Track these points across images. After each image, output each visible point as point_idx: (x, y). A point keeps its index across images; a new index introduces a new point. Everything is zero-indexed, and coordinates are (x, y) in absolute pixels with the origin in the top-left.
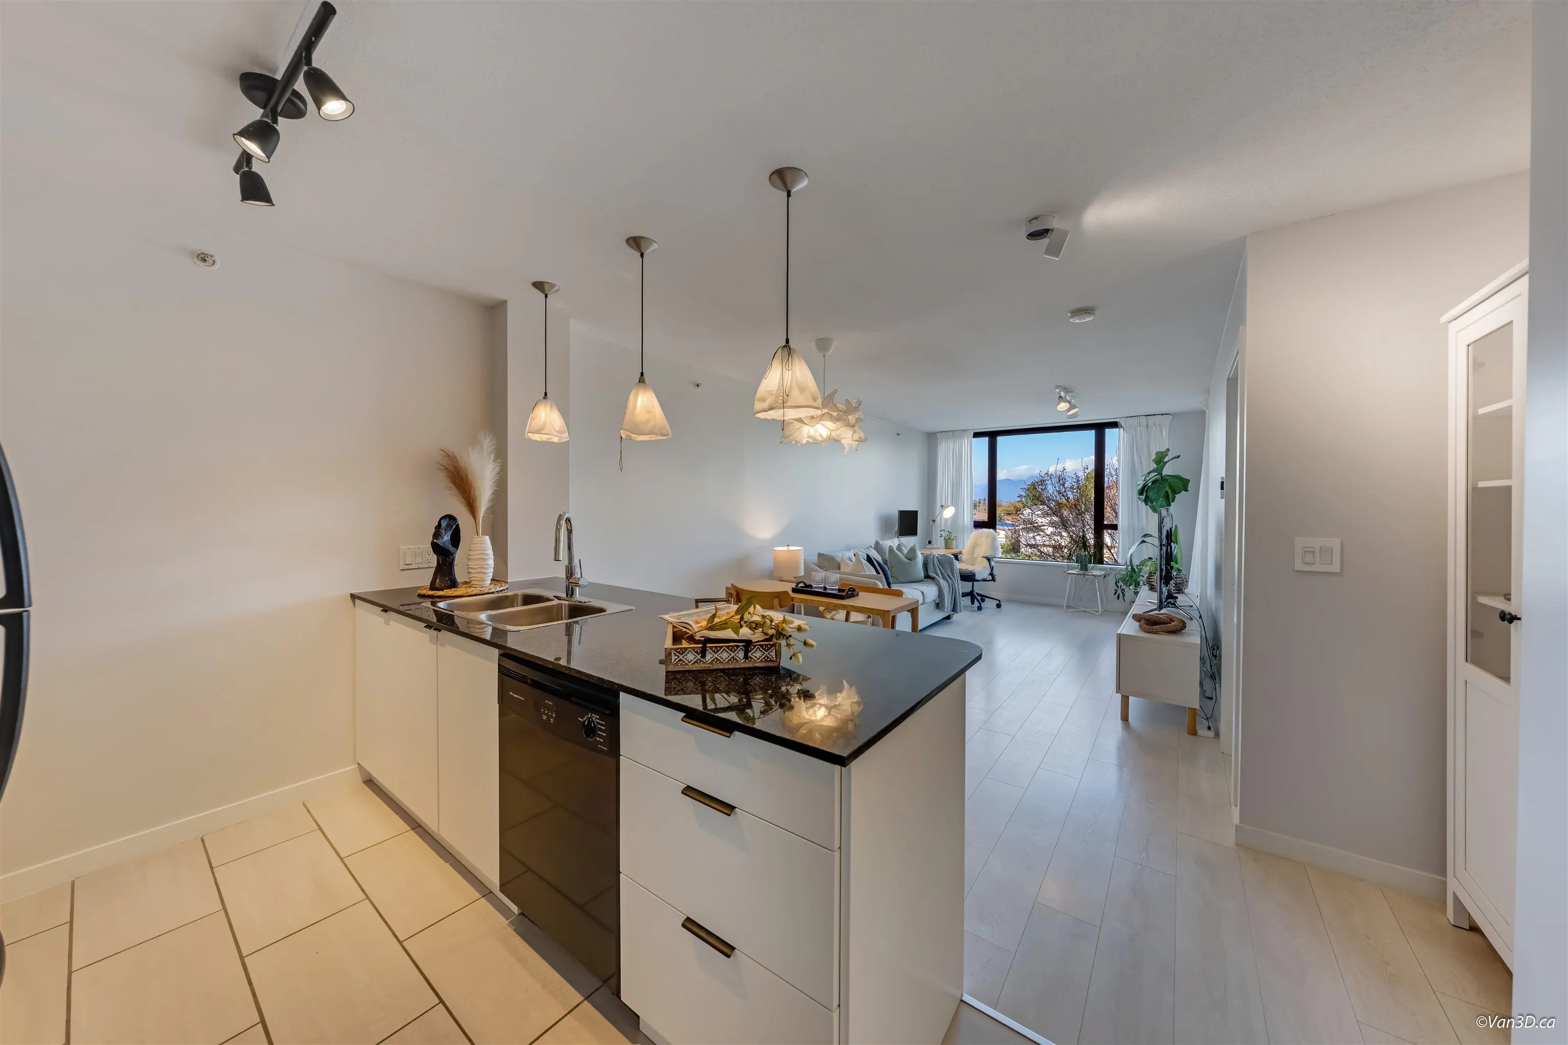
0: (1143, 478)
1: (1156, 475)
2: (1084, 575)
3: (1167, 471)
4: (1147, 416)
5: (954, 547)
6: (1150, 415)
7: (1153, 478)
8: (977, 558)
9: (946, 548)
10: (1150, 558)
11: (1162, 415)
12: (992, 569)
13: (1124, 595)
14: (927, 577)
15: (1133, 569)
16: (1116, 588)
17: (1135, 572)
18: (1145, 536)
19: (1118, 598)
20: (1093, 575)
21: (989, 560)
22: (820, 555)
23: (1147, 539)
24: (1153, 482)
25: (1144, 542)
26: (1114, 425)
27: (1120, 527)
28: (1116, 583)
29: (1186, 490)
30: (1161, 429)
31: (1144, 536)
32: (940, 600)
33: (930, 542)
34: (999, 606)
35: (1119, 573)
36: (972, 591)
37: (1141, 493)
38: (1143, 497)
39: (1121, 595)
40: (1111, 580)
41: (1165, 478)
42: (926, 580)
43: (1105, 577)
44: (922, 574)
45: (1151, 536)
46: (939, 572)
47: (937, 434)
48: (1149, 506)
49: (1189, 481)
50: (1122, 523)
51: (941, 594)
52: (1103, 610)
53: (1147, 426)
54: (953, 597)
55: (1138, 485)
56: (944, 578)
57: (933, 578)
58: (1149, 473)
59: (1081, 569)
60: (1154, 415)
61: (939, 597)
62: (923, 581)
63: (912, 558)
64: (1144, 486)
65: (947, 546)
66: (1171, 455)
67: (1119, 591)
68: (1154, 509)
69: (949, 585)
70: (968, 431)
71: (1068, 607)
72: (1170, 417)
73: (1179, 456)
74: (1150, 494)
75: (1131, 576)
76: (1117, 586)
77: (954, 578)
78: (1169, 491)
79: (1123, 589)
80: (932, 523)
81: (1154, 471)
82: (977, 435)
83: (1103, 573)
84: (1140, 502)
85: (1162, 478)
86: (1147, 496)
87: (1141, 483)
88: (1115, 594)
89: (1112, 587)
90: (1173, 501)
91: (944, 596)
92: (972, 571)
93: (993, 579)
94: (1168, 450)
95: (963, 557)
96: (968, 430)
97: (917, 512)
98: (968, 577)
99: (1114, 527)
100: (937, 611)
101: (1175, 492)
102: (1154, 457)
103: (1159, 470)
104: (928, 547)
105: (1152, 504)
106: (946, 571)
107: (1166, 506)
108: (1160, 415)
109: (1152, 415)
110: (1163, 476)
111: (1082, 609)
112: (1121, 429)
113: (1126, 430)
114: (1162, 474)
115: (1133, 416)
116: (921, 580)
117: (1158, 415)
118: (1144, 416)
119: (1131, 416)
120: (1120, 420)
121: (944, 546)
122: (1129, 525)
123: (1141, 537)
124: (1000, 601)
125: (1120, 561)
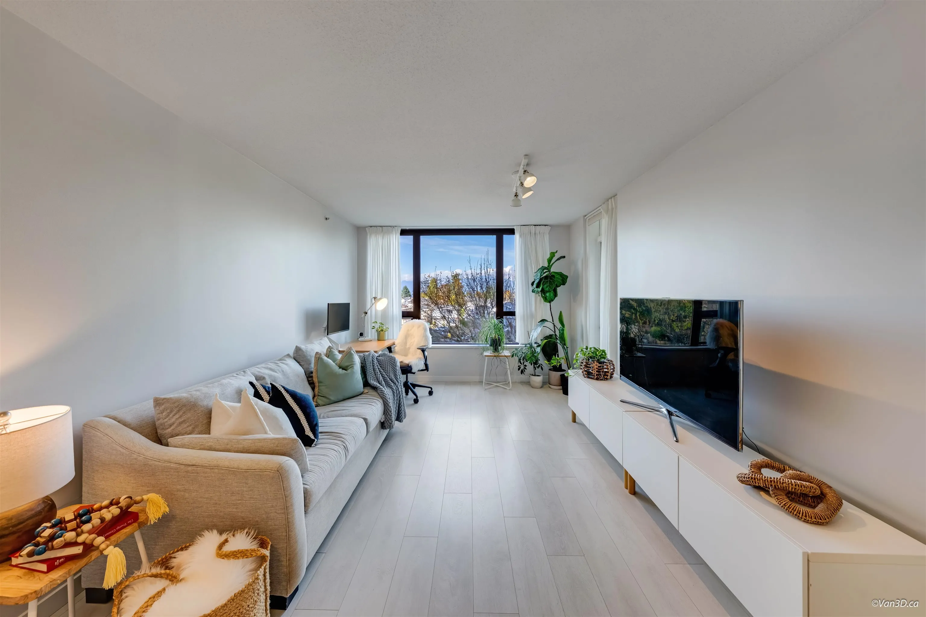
1: (547, 272)
2: (495, 356)
3: (554, 269)
4: (535, 225)
5: (387, 338)
7: (546, 274)
8: (409, 348)
9: (378, 340)
11: (545, 225)
12: (426, 359)
13: (526, 369)
14: (366, 384)
16: (520, 364)
18: (542, 321)
19: (522, 373)
20: (505, 356)
21: (423, 351)
23: (545, 324)
24: (546, 277)
25: (542, 325)
26: (511, 232)
27: (517, 314)
28: (519, 360)
29: (565, 284)
30: (544, 236)
33: (361, 334)
34: (431, 393)
35: (522, 352)
37: (537, 286)
38: (540, 289)
39: (523, 370)
40: (516, 359)
41: (553, 274)
42: (366, 391)
43: (511, 357)
44: (361, 385)
45: (545, 320)
46: (381, 378)
47: (367, 229)
48: (541, 297)
49: (567, 277)
50: (519, 310)
51: (387, 410)
52: (512, 384)
53: (535, 234)
54: (397, 405)
56: (388, 386)
57: (375, 388)
58: (543, 270)
59: (495, 352)
60: (540, 225)
61: (384, 414)
62: (362, 393)
63: (347, 366)
65: (380, 338)
66: (557, 256)
67: (522, 367)
69: (393, 392)
70: (396, 228)
71: (486, 382)
72: (549, 228)
73: (563, 257)
74: (544, 287)
75: (533, 355)
76: (521, 363)
77: (398, 381)
78: (555, 284)
79: (526, 366)
80: (364, 315)
81: (545, 268)
82: (404, 232)
83: (509, 352)
85: (550, 274)
86: (542, 289)
88: (519, 369)
89: (517, 364)
90: (557, 293)
91: (391, 411)
92: (408, 364)
93: (427, 369)
94: (557, 251)
95: (397, 349)
97: (349, 303)
98: (407, 370)
99: (513, 314)
100: (382, 431)
101: (558, 286)
102: (548, 256)
103: (549, 269)
104: (360, 339)
105: (545, 295)
106: (388, 375)
107: (554, 297)
108: (544, 225)
109: (538, 225)
110: (551, 273)
111: (496, 384)
112: (517, 236)
113: (520, 236)
114: (550, 272)
115: (525, 225)
116: (360, 393)
117: (542, 225)
118: (533, 225)
119: (524, 225)
120: (515, 228)
121: (376, 338)
122: (524, 312)
123: (539, 322)
124: (431, 389)
125: (517, 341)
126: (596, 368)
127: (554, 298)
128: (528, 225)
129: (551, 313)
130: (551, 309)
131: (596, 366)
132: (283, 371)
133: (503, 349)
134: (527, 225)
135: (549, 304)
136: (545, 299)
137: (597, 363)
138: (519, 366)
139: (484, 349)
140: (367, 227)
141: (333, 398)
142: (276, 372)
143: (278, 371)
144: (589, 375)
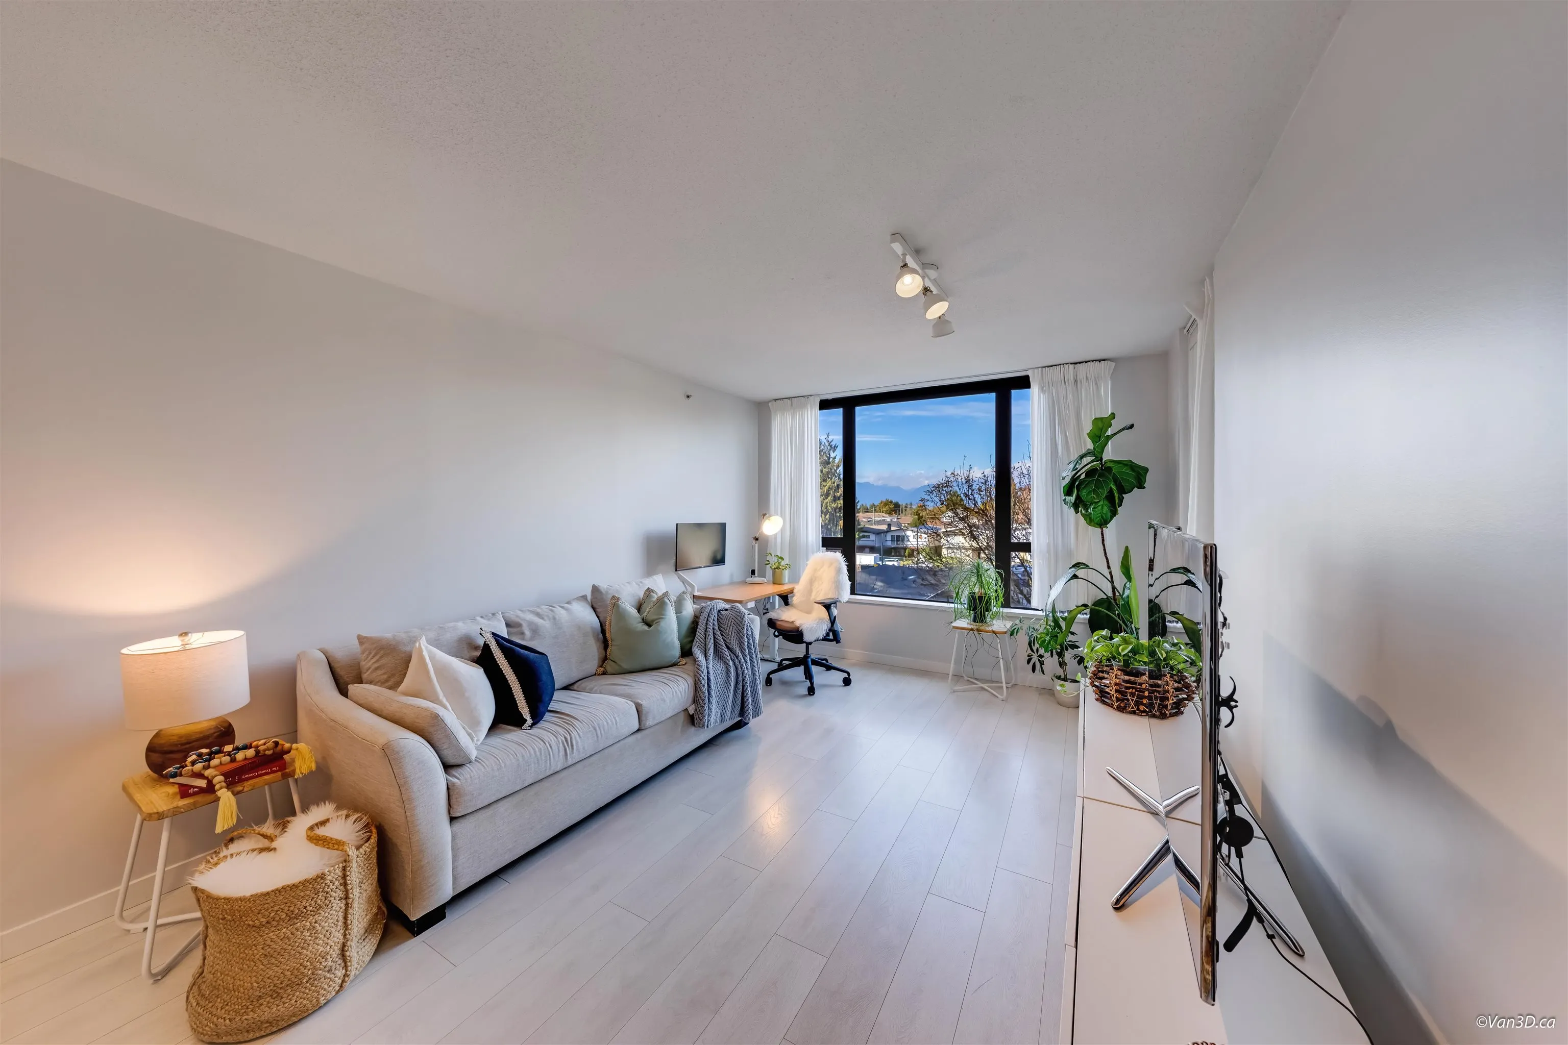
0: (1072, 466)
1: (1092, 461)
2: (978, 630)
3: (1109, 454)
4: (1076, 363)
5: (787, 580)
6: (1080, 363)
7: (1089, 466)
8: (813, 603)
9: (774, 584)
10: (1085, 606)
11: (1100, 361)
12: (833, 621)
13: (1042, 663)
14: (686, 652)
15: (1056, 621)
16: (1029, 652)
17: (1060, 628)
18: (1077, 565)
19: (1034, 670)
20: (994, 632)
21: (828, 607)
22: (362, 640)
23: (1081, 573)
24: (1090, 473)
25: (1075, 577)
26: (1023, 382)
27: (1034, 547)
28: (1030, 644)
29: (1141, 486)
30: (1096, 384)
31: (1074, 566)
32: (696, 710)
33: (753, 573)
34: (847, 682)
35: (1034, 628)
36: (807, 656)
37: (1068, 493)
38: (1072, 498)
39: (1038, 665)
40: (1022, 640)
41: (1109, 465)
42: (680, 663)
43: (1012, 634)
44: (677, 652)
45: (1087, 566)
46: (711, 646)
47: (770, 404)
48: (1082, 514)
49: (1146, 470)
50: (1037, 541)
51: (698, 697)
52: (1009, 685)
53: (1076, 381)
54: (740, 692)
55: (1064, 478)
58: (1082, 457)
59: (974, 621)
60: (1086, 362)
61: (694, 702)
62: (675, 665)
64: (1073, 480)
65: (774, 580)
66: (1116, 425)
67: (1035, 658)
68: (1090, 518)
69: (728, 670)
70: (811, 400)
71: (958, 677)
72: (1111, 364)
73: (1132, 426)
74: (1084, 493)
75: (1054, 637)
76: (1033, 650)
78: (1114, 487)
79: (1041, 656)
80: (754, 541)
81: (1089, 453)
82: (825, 405)
83: (1009, 624)
84: (1066, 507)
85: (1102, 465)
86: (1078, 497)
87: (1068, 474)
88: (1029, 661)
89: (1023, 651)
90: (1120, 505)
92: (798, 628)
93: (837, 639)
94: (1113, 416)
95: (795, 600)
96: (811, 396)
97: (725, 523)
98: (794, 635)
99: (1027, 548)
100: (693, 729)
101: (1123, 491)
102: (1088, 427)
103: (1097, 454)
104: (749, 580)
105: (1087, 511)
106: (728, 641)
107: (1109, 514)
108: (1096, 361)
109: (1082, 362)
110: (1105, 463)
111: (980, 684)
112: (1035, 389)
113: (1042, 389)
114: (1101, 459)
115: (1052, 366)
116: (670, 664)
117: (1093, 361)
118: (1071, 364)
119: (1048, 367)
120: (1029, 373)
121: (771, 579)
122: (1048, 545)
123: (1070, 568)
124: (849, 674)
125: (1034, 603)
126: (1116, 684)
127: (1111, 519)
128: (1058, 365)
129: (1105, 549)
130: (1103, 540)
131: (1116, 678)
132: (554, 618)
133: (996, 616)
134: (1056, 365)
135: (1099, 530)
136: (1090, 520)
137: (1119, 673)
138: (1029, 656)
139: (958, 615)
140: (770, 401)
141: (626, 666)
142: (543, 618)
143: (546, 618)
144: (1102, 696)
